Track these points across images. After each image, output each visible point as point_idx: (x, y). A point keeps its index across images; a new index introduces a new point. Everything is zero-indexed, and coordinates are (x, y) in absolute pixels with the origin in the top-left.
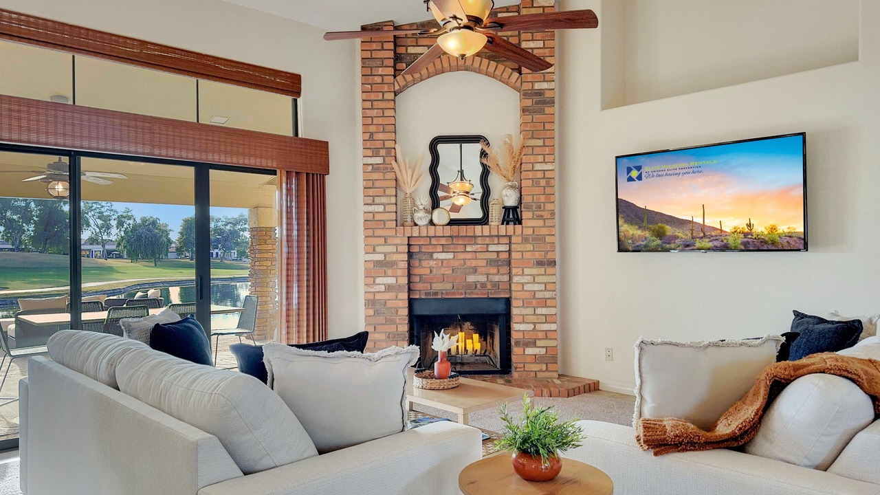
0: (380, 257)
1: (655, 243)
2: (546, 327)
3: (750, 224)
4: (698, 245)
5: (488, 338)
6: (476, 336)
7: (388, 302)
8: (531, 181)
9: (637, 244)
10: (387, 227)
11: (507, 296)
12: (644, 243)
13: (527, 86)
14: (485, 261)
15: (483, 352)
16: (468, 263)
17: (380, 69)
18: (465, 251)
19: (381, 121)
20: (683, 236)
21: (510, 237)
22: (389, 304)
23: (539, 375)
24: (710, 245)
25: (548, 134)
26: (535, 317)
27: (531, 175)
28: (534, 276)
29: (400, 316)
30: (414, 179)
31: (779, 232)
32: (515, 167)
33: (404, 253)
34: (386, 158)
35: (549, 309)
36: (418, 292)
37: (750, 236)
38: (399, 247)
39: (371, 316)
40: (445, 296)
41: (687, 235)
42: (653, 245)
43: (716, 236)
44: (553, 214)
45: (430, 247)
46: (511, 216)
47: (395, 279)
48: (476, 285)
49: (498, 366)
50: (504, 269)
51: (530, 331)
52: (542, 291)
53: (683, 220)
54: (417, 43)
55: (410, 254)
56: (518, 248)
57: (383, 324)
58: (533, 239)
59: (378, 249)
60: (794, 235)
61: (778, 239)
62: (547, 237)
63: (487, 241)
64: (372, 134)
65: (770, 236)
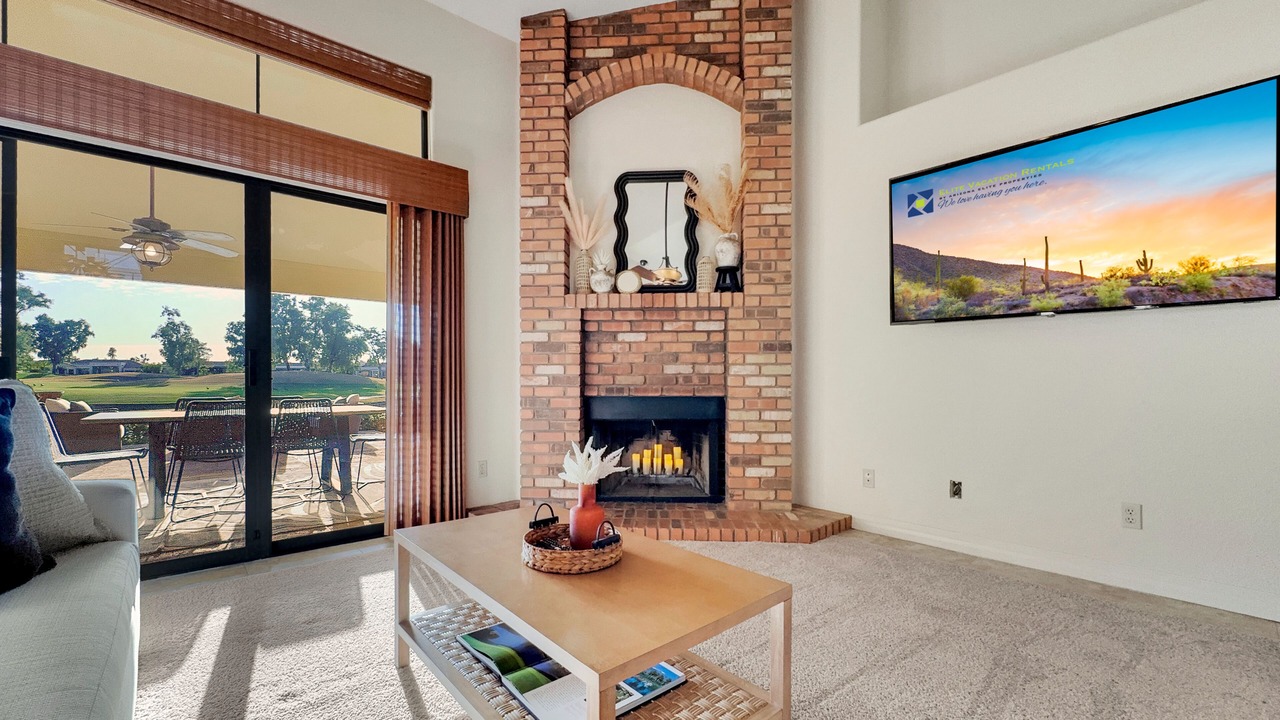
0: (543, 337)
1: (955, 307)
2: (776, 438)
3: (1145, 260)
4: (1034, 304)
5: (694, 452)
6: (677, 450)
7: (552, 400)
8: (757, 229)
9: (925, 310)
10: (552, 294)
11: (721, 394)
12: (936, 308)
13: (752, 96)
14: (691, 345)
15: (687, 471)
16: (667, 348)
17: (546, 75)
18: (663, 331)
19: (545, 147)
20: (1006, 292)
21: (726, 310)
22: (554, 403)
23: (765, 506)
24: (1060, 302)
25: (782, 163)
26: (762, 424)
27: (757, 221)
28: (760, 366)
29: (569, 420)
30: (592, 230)
31: (1212, 268)
32: (734, 210)
33: (576, 331)
34: (552, 198)
35: (780, 412)
36: (596, 388)
37: (1144, 282)
38: (569, 323)
39: (528, 420)
40: (633, 394)
41: (1012, 290)
42: (951, 310)
43: (1072, 287)
44: (788, 276)
45: (613, 324)
46: (728, 281)
47: (562, 368)
48: (677, 379)
49: (707, 491)
50: (717, 357)
51: (753, 444)
52: (771, 387)
53: (1006, 266)
54: (598, 43)
55: (585, 335)
56: (739, 325)
57: (545, 431)
58: (760, 313)
59: (540, 326)
60: (1250, 272)
61: (1212, 281)
62: (779, 310)
63: (694, 316)
64: (533, 165)
65: (1190, 278)
